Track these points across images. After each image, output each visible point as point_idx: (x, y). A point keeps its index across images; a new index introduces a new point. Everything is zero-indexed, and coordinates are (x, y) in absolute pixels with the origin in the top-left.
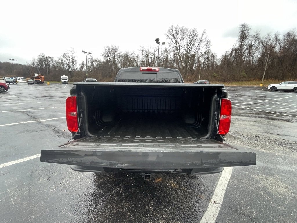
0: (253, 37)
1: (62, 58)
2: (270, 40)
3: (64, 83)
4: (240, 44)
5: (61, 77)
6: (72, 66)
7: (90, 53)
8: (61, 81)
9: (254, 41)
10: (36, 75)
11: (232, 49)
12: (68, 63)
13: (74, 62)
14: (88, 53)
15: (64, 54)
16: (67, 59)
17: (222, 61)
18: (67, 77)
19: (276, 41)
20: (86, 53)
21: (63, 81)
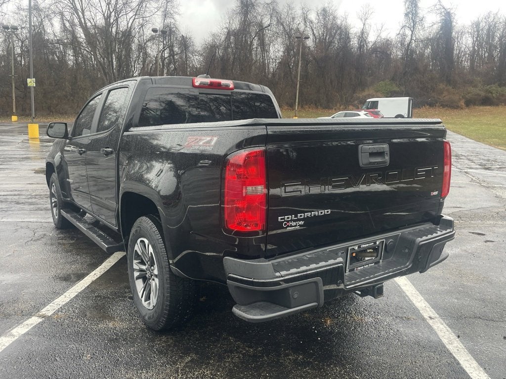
0: (267, 7)
2: (293, 18)
4: (243, 19)
9: (269, 17)
11: (226, 30)
17: (206, 58)
19: (305, 22)
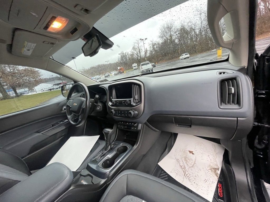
1: (132, 51)
3: (135, 70)
5: (133, 65)
6: (139, 55)
7: (146, 39)
8: (133, 68)
10: (119, 68)
12: (136, 53)
13: (141, 51)
14: (144, 40)
15: (133, 47)
16: (135, 50)
18: (136, 64)
20: (143, 40)
21: (134, 68)
